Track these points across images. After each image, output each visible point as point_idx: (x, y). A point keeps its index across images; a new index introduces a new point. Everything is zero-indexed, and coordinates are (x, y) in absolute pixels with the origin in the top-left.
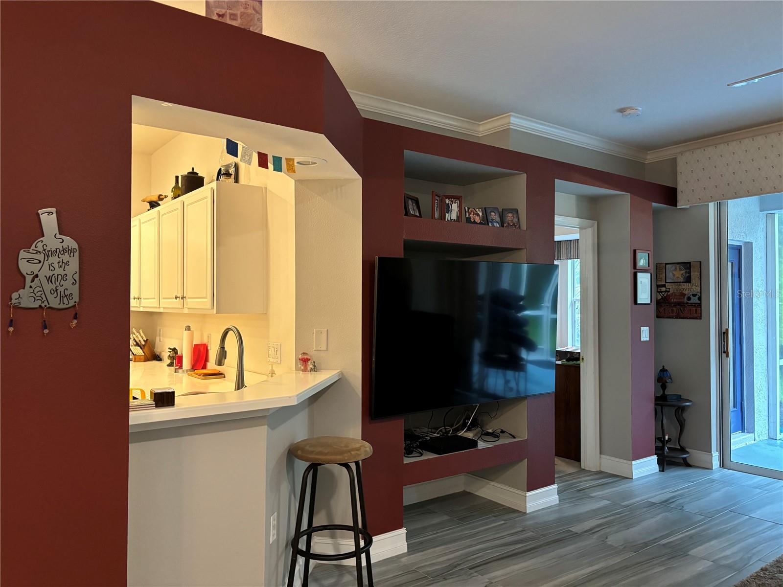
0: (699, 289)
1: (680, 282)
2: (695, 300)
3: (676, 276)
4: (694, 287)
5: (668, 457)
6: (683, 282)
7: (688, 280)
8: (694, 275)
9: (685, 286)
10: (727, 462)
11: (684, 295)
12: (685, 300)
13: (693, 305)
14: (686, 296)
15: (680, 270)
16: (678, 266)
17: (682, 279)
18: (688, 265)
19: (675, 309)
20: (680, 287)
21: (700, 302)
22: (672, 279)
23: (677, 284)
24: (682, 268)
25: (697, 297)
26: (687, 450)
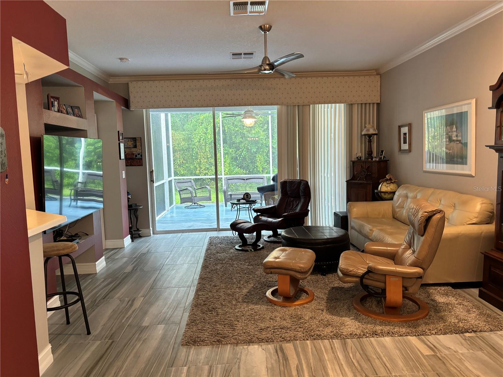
0: (141, 151)
1: (131, 148)
2: (139, 156)
3: (129, 144)
4: (138, 150)
5: (134, 234)
6: (133, 148)
7: (135, 146)
8: (138, 144)
9: (134, 150)
10: (155, 232)
11: (134, 154)
12: (134, 157)
13: (139, 159)
14: (135, 155)
15: (131, 141)
16: (130, 139)
17: (132, 146)
18: (135, 139)
19: (129, 161)
20: (131, 150)
21: (141, 157)
22: (127, 146)
23: (129, 149)
24: (132, 140)
25: (140, 155)
26: (140, 230)
